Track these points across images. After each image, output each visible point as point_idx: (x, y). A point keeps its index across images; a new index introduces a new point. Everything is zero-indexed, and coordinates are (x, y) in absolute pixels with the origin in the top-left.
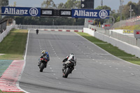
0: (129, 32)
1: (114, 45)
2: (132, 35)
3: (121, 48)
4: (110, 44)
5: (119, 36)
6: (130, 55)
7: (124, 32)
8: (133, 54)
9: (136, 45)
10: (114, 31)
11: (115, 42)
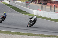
0: (23, 2)
1: (17, 7)
2: (25, 3)
3: (20, 8)
4: (15, 7)
5: (19, 4)
6: (24, 11)
7: (21, 2)
8: (25, 11)
9: (27, 7)
10: (17, 1)
11: (18, 6)
